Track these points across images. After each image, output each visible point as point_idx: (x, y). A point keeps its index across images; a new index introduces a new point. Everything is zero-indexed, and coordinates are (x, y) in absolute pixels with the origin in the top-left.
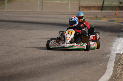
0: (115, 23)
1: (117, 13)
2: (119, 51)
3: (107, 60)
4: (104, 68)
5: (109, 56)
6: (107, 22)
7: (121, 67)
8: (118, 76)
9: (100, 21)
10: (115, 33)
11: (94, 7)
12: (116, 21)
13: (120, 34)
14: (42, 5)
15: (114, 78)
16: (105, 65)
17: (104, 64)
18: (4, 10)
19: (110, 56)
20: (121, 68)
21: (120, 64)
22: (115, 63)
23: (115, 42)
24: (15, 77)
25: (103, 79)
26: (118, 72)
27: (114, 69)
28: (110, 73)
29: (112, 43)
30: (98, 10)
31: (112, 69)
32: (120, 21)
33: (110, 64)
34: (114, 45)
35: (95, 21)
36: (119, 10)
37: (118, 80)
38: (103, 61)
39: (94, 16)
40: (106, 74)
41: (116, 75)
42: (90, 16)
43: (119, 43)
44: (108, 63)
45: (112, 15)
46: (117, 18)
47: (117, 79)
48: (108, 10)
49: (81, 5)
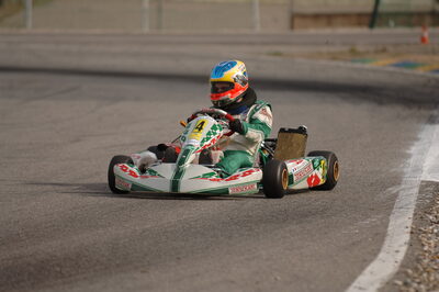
0: (420, 71)
1: (426, 34)
2: (431, 171)
3: (388, 206)
4: (377, 234)
5: (393, 190)
6: (391, 69)
7: (435, 231)
8: (426, 261)
9: (367, 66)
10: (420, 108)
11: (344, 16)
12: (423, 65)
13: (435, 112)
14: (160, 10)
15: (410, 271)
16: (379, 223)
17: (375, 219)
18: (23, 31)
19: (398, 192)
21: (435, 220)
22: (415, 215)
23: (417, 139)
24: (58, 269)
25: (372, 273)
26: (426, 248)
27: (412, 238)
28: (397, 252)
29: (408, 146)
30: (360, 24)
31: (407, 237)
32: (435, 66)
34: (413, 150)
35: (349, 65)
36: (434, 25)
37: (425, 275)
38: (372, 209)
39: (346, 49)
40: (381, 255)
41: (418, 260)
42: (332, 49)
43: (430, 142)
44: (391, 217)
45: (408, 44)
46: (426, 53)
47: (421, 274)
49: (297, 9)
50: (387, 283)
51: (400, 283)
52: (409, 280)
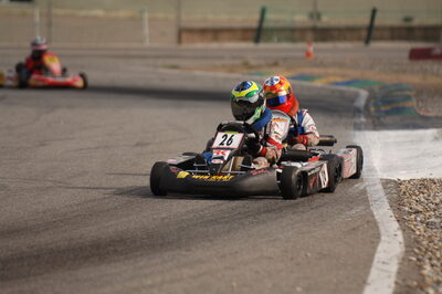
0: (318, 83)
3: (364, 200)
5: (359, 186)
8: (425, 243)
11: (230, 31)
12: (319, 77)
13: (356, 120)
15: (416, 250)
19: (365, 188)
20: (422, 222)
25: (385, 251)
26: (418, 233)
27: (400, 225)
28: (395, 235)
30: (245, 39)
31: (396, 225)
32: (332, 79)
33: (381, 212)
36: (316, 40)
38: (352, 202)
39: (238, 62)
40: (383, 238)
41: (418, 242)
44: (373, 209)
48: (279, 40)
50: (403, 259)
51: (414, 259)
52: (420, 257)
